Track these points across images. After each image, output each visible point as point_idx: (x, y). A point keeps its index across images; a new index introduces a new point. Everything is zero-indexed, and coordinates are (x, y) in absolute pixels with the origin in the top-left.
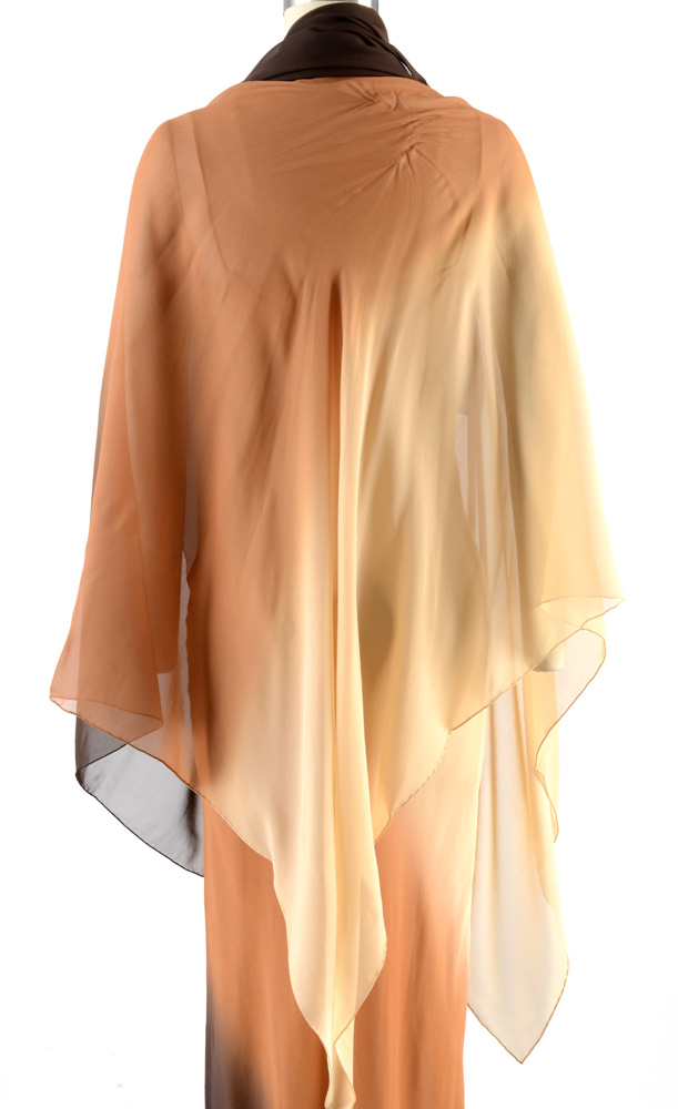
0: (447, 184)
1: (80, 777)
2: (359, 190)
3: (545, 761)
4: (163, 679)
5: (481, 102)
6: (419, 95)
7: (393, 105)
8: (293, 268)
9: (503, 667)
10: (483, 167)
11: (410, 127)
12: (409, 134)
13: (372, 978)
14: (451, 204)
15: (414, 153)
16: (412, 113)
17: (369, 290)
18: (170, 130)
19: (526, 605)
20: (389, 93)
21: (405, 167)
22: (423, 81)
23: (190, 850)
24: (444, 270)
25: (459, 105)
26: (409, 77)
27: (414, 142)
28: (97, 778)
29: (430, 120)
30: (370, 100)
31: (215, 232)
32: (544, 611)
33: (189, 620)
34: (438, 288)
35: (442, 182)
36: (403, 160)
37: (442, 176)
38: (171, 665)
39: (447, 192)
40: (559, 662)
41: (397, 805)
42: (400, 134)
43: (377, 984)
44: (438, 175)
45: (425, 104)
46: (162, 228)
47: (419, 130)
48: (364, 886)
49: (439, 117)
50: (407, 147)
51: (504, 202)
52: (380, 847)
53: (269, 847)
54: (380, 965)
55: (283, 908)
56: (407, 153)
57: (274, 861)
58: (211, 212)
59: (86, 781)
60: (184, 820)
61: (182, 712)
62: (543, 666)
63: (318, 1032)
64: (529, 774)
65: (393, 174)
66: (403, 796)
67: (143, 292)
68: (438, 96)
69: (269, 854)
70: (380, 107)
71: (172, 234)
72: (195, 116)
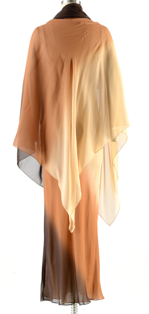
0: (94, 40)
1: (18, 164)
2: (76, 41)
3: (115, 161)
4: (36, 143)
5: (102, 23)
6: (89, 22)
7: (84, 24)
8: (63, 57)
9: (106, 140)
10: (102, 37)
11: (87, 28)
12: (87, 30)
13: (78, 202)
14: (95, 44)
15: (88, 34)
16: (87, 26)
17: (78, 61)
18: (38, 29)
19: (111, 127)
20: (83, 21)
21: (86, 37)
22: (90, 19)
23: (40, 181)
24: (94, 58)
25: (97, 24)
26: (87, 18)
27: (88, 31)
28: (21, 165)
29: (91, 27)
30: (79, 23)
31: (47, 50)
32: (114, 128)
33: (41, 131)
34: (93, 61)
35: (93, 40)
36: (85, 35)
37: (93, 38)
38: (37, 140)
39: (94, 41)
40: (118, 140)
41: (84, 167)
42: (85, 30)
43: (79, 203)
44: (92, 38)
45: (90, 24)
46: (36, 49)
47: (89, 29)
48: (77, 185)
49: (93, 26)
50: (86, 32)
51: (106, 44)
52: (80, 176)
53: (58, 177)
54: (80, 199)
55: (60, 189)
56: (86, 34)
57: (58, 180)
58: (46, 46)
59: (19, 165)
60: (39, 175)
61: (40, 149)
62: (114, 140)
63: (67, 212)
64: (112, 165)
65: (83, 38)
66: (85, 165)
67: (32, 62)
68: (93, 22)
69: (57, 178)
70: (81, 24)
71: (39, 50)
72: (43, 26)
